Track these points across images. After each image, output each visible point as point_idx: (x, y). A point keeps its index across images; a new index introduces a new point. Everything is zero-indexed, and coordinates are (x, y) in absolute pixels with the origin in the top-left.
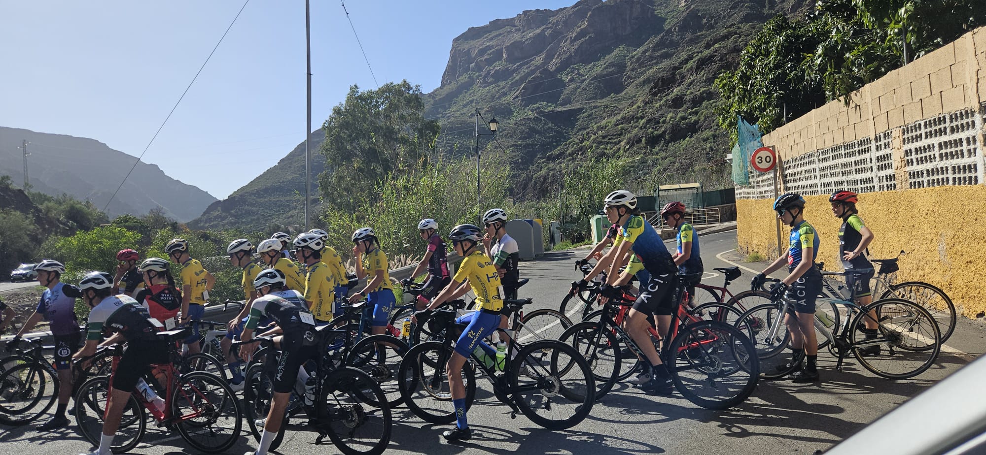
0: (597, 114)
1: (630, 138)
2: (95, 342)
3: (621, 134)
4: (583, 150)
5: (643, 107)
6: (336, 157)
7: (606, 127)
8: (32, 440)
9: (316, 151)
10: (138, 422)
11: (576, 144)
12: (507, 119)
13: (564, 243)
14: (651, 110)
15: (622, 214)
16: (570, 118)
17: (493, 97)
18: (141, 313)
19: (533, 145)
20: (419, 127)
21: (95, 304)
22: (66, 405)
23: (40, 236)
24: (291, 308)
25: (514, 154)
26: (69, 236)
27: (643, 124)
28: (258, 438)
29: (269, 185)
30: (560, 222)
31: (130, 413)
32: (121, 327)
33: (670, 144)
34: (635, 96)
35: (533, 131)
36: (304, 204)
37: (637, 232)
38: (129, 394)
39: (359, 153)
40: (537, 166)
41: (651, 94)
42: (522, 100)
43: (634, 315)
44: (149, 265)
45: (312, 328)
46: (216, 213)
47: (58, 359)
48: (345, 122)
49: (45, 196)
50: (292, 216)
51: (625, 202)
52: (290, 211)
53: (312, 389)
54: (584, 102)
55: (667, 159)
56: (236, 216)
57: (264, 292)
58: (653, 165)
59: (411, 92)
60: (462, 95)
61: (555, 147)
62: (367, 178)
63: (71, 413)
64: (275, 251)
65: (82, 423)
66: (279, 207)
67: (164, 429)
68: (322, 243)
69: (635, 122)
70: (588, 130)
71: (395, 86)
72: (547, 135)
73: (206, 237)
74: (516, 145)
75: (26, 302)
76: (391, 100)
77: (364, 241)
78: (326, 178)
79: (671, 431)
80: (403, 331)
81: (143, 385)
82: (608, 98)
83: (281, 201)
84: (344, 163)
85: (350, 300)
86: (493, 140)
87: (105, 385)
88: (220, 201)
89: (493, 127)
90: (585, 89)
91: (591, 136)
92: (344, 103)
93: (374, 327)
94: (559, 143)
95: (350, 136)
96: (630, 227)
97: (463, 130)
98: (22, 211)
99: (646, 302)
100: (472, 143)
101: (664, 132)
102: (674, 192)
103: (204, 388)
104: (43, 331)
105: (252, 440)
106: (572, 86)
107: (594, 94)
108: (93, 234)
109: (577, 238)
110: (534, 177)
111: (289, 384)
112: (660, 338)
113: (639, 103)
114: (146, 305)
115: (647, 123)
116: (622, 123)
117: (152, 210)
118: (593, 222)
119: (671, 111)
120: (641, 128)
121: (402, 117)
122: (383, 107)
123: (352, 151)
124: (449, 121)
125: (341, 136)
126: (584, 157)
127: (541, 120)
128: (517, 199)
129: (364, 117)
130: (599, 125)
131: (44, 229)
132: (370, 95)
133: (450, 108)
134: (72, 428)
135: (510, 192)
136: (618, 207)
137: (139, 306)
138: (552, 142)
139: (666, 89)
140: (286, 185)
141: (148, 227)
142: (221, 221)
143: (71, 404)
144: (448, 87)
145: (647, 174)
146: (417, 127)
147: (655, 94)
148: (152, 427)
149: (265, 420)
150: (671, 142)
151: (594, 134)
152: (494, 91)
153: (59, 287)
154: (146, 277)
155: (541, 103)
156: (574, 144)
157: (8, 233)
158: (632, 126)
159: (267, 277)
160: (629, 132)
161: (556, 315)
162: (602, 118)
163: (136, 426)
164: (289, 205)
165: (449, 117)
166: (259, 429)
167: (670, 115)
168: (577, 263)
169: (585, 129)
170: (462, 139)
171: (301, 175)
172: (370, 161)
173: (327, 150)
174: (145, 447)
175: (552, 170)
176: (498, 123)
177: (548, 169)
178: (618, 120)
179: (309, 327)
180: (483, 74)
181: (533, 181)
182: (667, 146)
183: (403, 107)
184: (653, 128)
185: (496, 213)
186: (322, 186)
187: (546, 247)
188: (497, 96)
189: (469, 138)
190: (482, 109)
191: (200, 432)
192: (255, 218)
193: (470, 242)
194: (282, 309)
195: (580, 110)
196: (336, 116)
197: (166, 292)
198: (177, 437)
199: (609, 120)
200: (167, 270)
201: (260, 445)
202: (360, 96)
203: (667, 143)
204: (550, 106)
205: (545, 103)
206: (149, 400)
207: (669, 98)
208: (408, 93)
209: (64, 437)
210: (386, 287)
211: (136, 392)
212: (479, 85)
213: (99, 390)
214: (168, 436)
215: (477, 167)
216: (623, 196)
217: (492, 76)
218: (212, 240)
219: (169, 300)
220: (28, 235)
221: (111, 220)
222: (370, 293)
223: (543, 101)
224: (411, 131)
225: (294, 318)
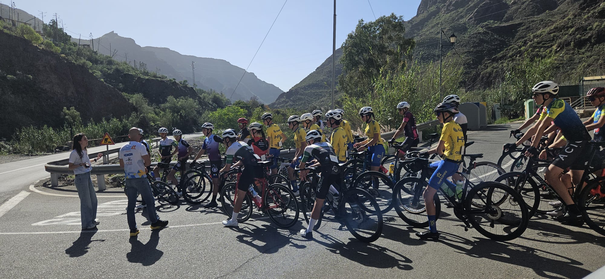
0: (534, 26)
1: (560, 43)
2: (230, 164)
3: (553, 40)
4: (521, 53)
5: (573, 19)
6: (349, 65)
7: (541, 35)
8: (202, 212)
9: (338, 62)
10: (249, 208)
11: (515, 49)
12: (463, 34)
13: (503, 119)
14: (579, 21)
15: (546, 98)
16: (511, 31)
17: (453, 20)
18: (250, 151)
19: (482, 51)
20: (401, 43)
21: (229, 145)
22: (216, 196)
23: (201, 111)
24: (325, 152)
25: (467, 58)
26: (214, 111)
27: (572, 32)
28: (308, 222)
29: (311, 83)
30: (501, 104)
31: (245, 202)
32: (241, 158)
33: (595, 46)
34: (566, 11)
35: (482, 41)
36: (330, 94)
37: (558, 111)
38: (245, 193)
39: (362, 62)
40: (484, 66)
41: (580, 9)
42: (475, 21)
43: (553, 169)
44: (253, 126)
45: (336, 164)
46: (283, 99)
47: (212, 173)
48: (355, 43)
49: (203, 90)
50: (323, 101)
51: (550, 90)
52: (322, 98)
53: (337, 199)
54: (524, 18)
55: (592, 57)
56: (294, 101)
57: (311, 143)
58: (579, 62)
59: (396, 21)
60: (431, 20)
61: (500, 52)
62: (367, 77)
63: (218, 200)
64: (309, 120)
65: (224, 205)
66: (316, 96)
67: (261, 212)
68: (341, 116)
69: (565, 31)
70: (526, 39)
71: (386, 18)
72: (493, 44)
73: (278, 112)
74: (469, 52)
75: (196, 144)
76: (383, 27)
77: (366, 116)
78: (343, 78)
79: (580, 250)
80: (389, 170)
81: (251, 188)
82: (543, 14)
83: (317, 92)
84: (353, 68)
85: (358, 150)
86: (452, 49)
87: (234, 187)
88: (285, 93)
89: (452, 40)
90: (525, 9)
91: (528, 43)
92: (354, 31)
93: (372, 167)
94: (502, 49)
95: (357, 51)
96: (553, 108)
97: (432, 43)
98: (193, 98)
99: (563, 160)
100: (437, 52)
101: (590, 37)
102: (597, 82)
103: (280, 193)
104: (205, 159)
105: (304, 223)
106: (515, 7)
107: (532, 12)
108: (225, 110)
109: (513, 115)
110: (482, 73)
111: (324, 194)
112: (574, 186)
113: (570, 16)
114: (252, 147)
115: (576, 31)
116: (554, 32)
117: (251, 98)
118: (526, 104)
119: (597, 21)
120: (570, 35)
121: (390, 38)
122: (378, 32)
123: (358, 61)
124: (422, 38)
125: (352, 52)
126: (522, 58)
127: (488, 33)
128: (468, 89)
129: (367, 39)
130: (534, 34)
131: (203, 108)
132: (371, 25)
133: (422, 29)
134: (219, 208)
135: (463, 84)
136: (543, 94)
137: (249, 148)
138: (497, 48)
139: (593, 4)
140: (320, 82)
141: (249, 107)
142: (286, 104)
143: (218, 196)
144: (422, 15)
145: (574, 68)
146: (400, 44)
147: (584, 9)
148: (255, 211)
149: (311, 213)
150: (596, 45)
151: (531, 41)
152: (454, 15)
153: (212, 136)
154: (251, 133)
155: (490, 21)
156: (514, 49)
157: (187, 109)
158: (562, 34)
159: (313, 134)
160: (560, 38)
161: (494, 166)
162: (538, 29)
163: (248, 209)
164: (321, 95)
165: (421, 35)
166: (308, 217)
167: (596, 24)
168: (512, 132)
169: (523, 38)
170: (430, 49)
171: (328, 77)
172: (369, 67)
173: (343, 61)
174: (252, 221)
175: (496, 68)
176: (456, 37)
177: (493, 67)
178: (550, 30)
179: (335, 164)
180: (446, 4)
181: (481, 76)
182: (592, 48)
183: (391, 31)
184: (580, 34)
185: (453, 98)
186: (340, 83)
187: (489, 122)
188: (457, 19)
189: (435, 49)
190: (445, 28)
191: (278, 216)
192: (303, 102)
193: (449, 113)
194: (321, 153)
195: (520, 25)
196: (349, 39)
197: (261, 141)
198: (267, 218)
199: (543, 30)
200: (262, 129)
201: (309, 226)
202: (365, 26)
203: (593, 45)
204: (496, 23)
205: (492, 21)
206: (254, 196)
207: (596, 11)
208: (395, 22)
209: (215, 212)
210: (379, 143)
211: (248, 192)
212: (443, 12)
213: (231, 190)
214: (263, 217)
215: (440, 67)
216: (547, 86)
217: (453, 5)
218: (281, 114)
219: (262, 145)
220: (196, 111)
221: (232, 103)
222: (370, 147)
223: (491, 20)
224: (395, 46)
225: (327, 158)
